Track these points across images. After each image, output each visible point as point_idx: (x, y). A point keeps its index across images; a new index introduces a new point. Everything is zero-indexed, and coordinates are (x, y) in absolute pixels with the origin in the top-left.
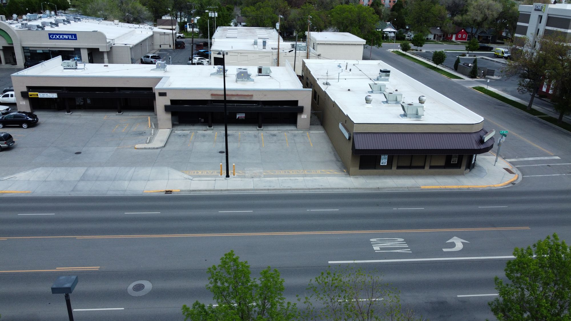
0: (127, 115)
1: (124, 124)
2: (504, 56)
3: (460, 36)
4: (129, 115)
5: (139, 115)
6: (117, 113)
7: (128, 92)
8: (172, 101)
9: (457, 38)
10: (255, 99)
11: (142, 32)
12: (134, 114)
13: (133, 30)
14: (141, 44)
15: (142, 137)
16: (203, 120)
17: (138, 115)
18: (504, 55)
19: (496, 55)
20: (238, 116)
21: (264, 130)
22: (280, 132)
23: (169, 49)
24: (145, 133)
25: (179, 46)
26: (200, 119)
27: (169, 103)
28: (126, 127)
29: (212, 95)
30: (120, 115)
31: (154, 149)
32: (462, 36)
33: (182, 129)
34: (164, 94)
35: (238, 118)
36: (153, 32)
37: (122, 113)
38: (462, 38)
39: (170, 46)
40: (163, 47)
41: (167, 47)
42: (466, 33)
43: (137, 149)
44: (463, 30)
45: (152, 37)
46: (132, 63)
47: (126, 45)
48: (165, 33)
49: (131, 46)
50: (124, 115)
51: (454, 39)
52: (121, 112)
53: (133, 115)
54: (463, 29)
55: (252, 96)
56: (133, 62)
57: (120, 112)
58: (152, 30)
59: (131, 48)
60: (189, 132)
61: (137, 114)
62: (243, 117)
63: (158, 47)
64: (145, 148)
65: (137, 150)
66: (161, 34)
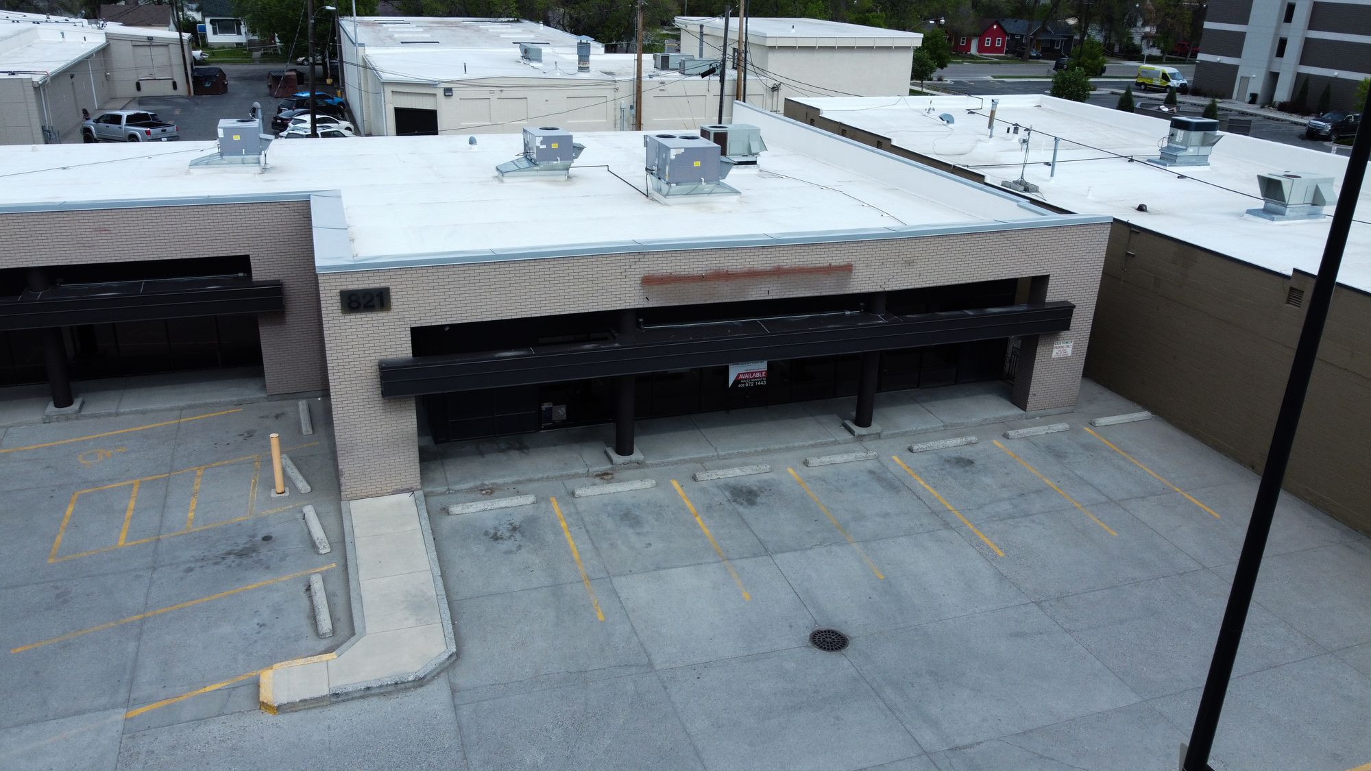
0: (110, 415)
1: (111, 480)
2: (1169, 86)
3: (988, 41)
4: (124, 414)
5: (182, 409)
6: (51, 409)
7: (109, 291)
8: (423, 338)
9: (981, 48)
10: (863, 282)
11: (63, 34)
12: (149, 407)
13: (29, 30)
14: (72, 77)
15: (266, 580)
16: (561, 412)
17: (172, 409)
18: (1169, 84)
19: (1143, 83)
20: (734, 373)
21: (888, 437)
22: (974, 439)
23: (173, 97)
24: (267, 538)
25: (207, 85)
26: (545, 406)
27: (402, 349)
28: (132, 504)
29: (648, 281)
30: (67, 418)
31: (399, 691)
32: (993, 42)
33: (478, 483)
34: (376, 301)
35: (737, 381)
36: (106, 34)
37: (81, 407)
38: (993, 49)
39: (175, 86)
40: (148, 90)
41: (166, 89)
42: (1002, 32)
43: (280, 709)
44: (995, 27)
45: (103, 51)
46: (46, 143)
47: (13, 73)
48: (150, 39)
49: (37, 78)
50: (93, 416)
51: (974, 50)
52: (70, 403)
53: (143, 413)
54: (997, 23)
55: (848, 269)
56: (50, 137)
57: (63, 401)
58: (99, 28)
59: (38, 88)
60: (530, 499)
61: (168, 405)
62: (758, 375)
63: (132, 91)
64: (336, 695)
65: (282, 719)
66: (136, 43)
